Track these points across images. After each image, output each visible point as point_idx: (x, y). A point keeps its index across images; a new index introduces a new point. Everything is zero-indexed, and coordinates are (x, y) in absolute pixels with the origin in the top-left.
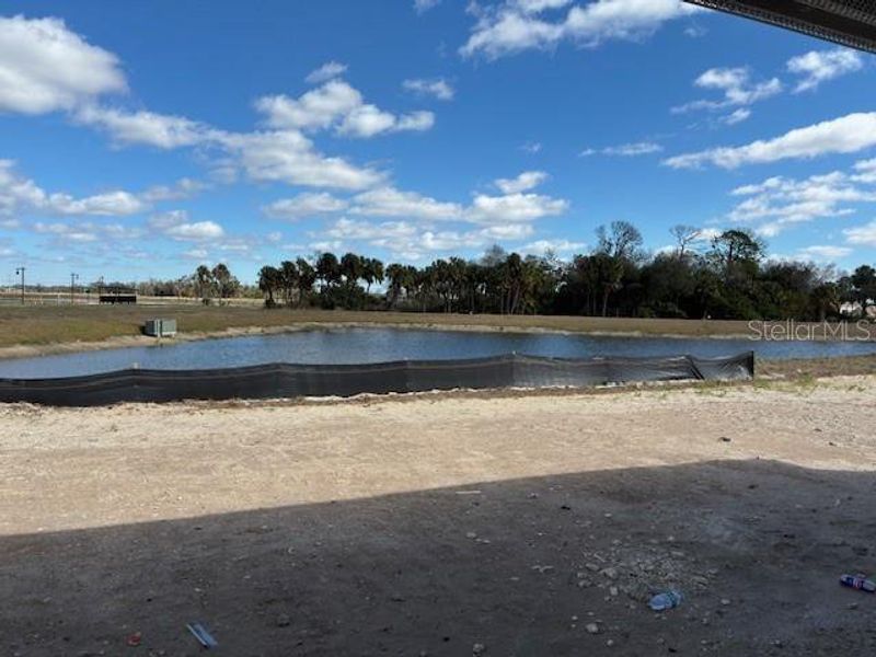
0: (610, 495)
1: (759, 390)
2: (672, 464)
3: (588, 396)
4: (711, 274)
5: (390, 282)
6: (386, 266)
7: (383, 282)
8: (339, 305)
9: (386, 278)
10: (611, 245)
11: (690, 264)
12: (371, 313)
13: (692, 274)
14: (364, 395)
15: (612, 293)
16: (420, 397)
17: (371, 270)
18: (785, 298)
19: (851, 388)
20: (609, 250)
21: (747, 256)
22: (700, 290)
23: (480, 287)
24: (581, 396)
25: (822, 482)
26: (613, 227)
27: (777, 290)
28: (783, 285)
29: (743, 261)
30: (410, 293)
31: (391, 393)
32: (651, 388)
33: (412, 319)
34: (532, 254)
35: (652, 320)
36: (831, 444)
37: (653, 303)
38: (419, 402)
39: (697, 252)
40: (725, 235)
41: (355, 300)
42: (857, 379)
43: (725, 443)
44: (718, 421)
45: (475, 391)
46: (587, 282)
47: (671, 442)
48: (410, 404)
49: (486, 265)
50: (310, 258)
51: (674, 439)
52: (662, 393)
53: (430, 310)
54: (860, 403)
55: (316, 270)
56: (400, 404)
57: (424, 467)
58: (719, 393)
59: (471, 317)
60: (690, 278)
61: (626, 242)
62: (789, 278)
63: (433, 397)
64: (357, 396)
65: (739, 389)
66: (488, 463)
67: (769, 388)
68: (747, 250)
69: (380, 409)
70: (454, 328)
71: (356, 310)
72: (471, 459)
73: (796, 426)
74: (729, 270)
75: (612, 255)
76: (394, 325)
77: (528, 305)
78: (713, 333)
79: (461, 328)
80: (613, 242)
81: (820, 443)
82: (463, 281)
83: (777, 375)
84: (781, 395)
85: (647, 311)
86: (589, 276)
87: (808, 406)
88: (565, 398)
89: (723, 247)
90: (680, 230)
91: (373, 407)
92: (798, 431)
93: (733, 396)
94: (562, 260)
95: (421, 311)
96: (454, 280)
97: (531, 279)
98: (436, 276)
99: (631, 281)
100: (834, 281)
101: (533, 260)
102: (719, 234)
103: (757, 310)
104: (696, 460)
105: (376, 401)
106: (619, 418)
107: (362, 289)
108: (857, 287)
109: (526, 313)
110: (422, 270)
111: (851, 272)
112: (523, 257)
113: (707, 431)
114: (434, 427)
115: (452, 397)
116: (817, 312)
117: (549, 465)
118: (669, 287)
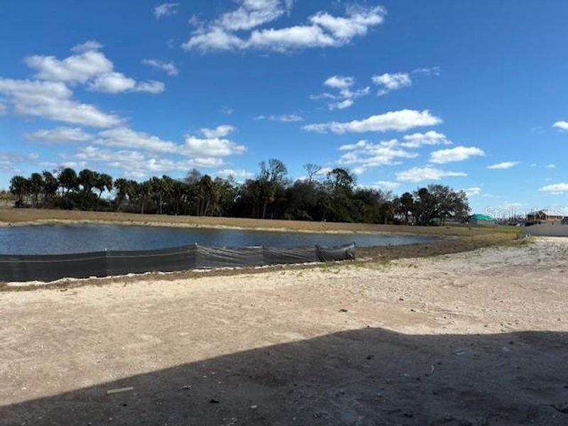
0: (257, 379)
1: (359, 268)
2: (308, 338)
3: (249, 275)
4: (326, 194)
5: (118, 191)
6: (114, 180)
7: (112, 191)
8: (76, 207)
9: (114, 188)
10: (268, 174)
11: (315, 188)
12: (101, 213)
13: (316, 194)
14: (65, 280)
15: (269, 204)
16: (115, 281)
17: (104, 182)
18: (366, 209)
19: (410, 266)
20: (268, 177)
21: (346, 184)
22: (320, 204)
23: (183, 197)
24: (243, 275)
25: (416, 348)
26: (270, 163)
27: (362, 205)
28: (365, 202)
29: (344, 187)
30: (133, 199)
31: (91, 277)
32: (292, 268)
33: (131, 218)
34: (220, 177)
35: (293, 222)
36: (412, 310)
37: (293, 211)
38: (114, 284)
39: (318, 181)
40: (334, 172)
41: (88, 203)
42: (412, 260)
43: (344, 313)
44: (337, 294)
45: (163, 273)
46: (253, 196)
47: (306, 315)
48: (105, 287)
49: (188, 183)
50: (55, 171)
51: (308, 311)
52: (299, 272)
53: (146, 212)
54: (418, 276)
55: (58, 181)
56: (96, 287)
57: (87, 358)
58: (336, 270)
59: (175, 218)
60: (314, 196)
61: (278, 172)
62: (368, 197)
63: (127, 281)
64: (58, 281)
65: (347, 267)
66: (152, 350)
67: (365, 267)
68: (346, 181)
69: (75, 293)
70: (164, 224)
71: (89, 210)
72: (137, 346)
73: (387, 296)
74: (336, 192)
75: (269, 180)
76: (119, 223)
77: (216, 210)
78: (327, 230)
79: (169, 224)
80: (270, 172)
81: (405, 310)
82: (171, 192)
83: (368, 258)
84: (372, 272)
85: (289, 216)
86: (254, 192)
87: (390, 280)
88: (232, 277)
89: (333, 178)
90: (309, 167)
91: (70, 291)
92: (389, 301)
93: (344, 273)
94: (238, 182)
95: (140, 213)
96: (164, 191)
97: (218, 192)
98: (151, 188)
99: (280, 197)
100: (391, 200)
101: (219, 181)
102: (331, 170)
103: (351, 216)
104: (325, 333)
105: (75, 284)
106: (269, 294)
107: (96, 195)
108: (403, 204)
109: (214, 216)
110: (141, 184)
111: (400, 196)
112: (213, 179)
113: (330, 303)
114: (118, 309)
115: (143, 279)
116: (383, 218)
117: (207, 346)
118: (303, 201)
